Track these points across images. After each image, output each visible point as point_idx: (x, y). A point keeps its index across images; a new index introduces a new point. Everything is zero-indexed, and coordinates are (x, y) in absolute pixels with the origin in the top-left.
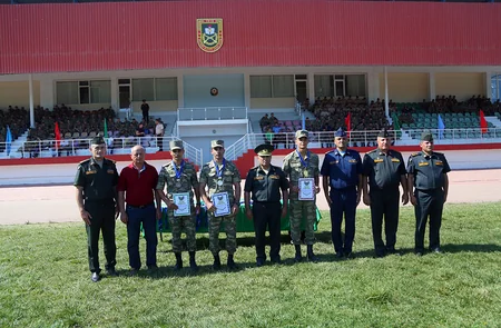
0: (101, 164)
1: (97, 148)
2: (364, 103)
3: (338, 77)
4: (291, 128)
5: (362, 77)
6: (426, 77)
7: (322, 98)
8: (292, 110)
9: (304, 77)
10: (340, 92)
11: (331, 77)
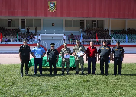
0: (26, 47)
1: (25, 42)
2: (103, 30)
3: (94, 21)
4: (78, 38)
5: (103, 22)
6: (125, 22)
7: (89, 28)
8: (79, 32)
9: (83, 21)
10: (95, 26)
11: (92, 21)
